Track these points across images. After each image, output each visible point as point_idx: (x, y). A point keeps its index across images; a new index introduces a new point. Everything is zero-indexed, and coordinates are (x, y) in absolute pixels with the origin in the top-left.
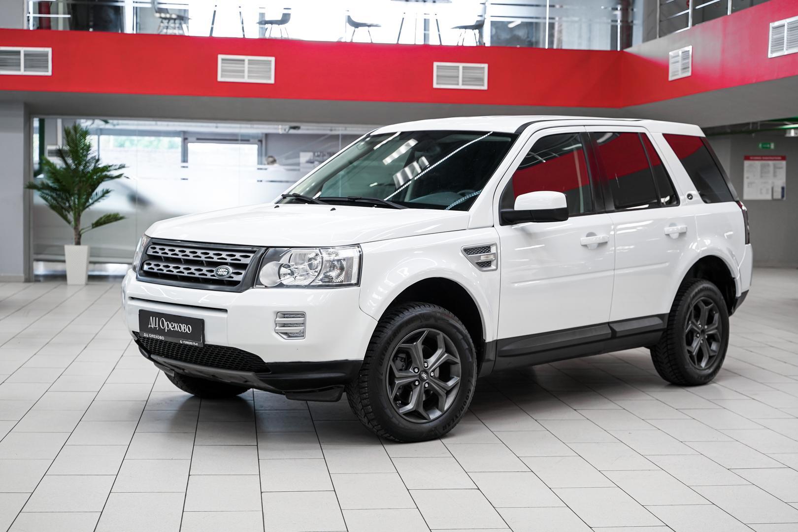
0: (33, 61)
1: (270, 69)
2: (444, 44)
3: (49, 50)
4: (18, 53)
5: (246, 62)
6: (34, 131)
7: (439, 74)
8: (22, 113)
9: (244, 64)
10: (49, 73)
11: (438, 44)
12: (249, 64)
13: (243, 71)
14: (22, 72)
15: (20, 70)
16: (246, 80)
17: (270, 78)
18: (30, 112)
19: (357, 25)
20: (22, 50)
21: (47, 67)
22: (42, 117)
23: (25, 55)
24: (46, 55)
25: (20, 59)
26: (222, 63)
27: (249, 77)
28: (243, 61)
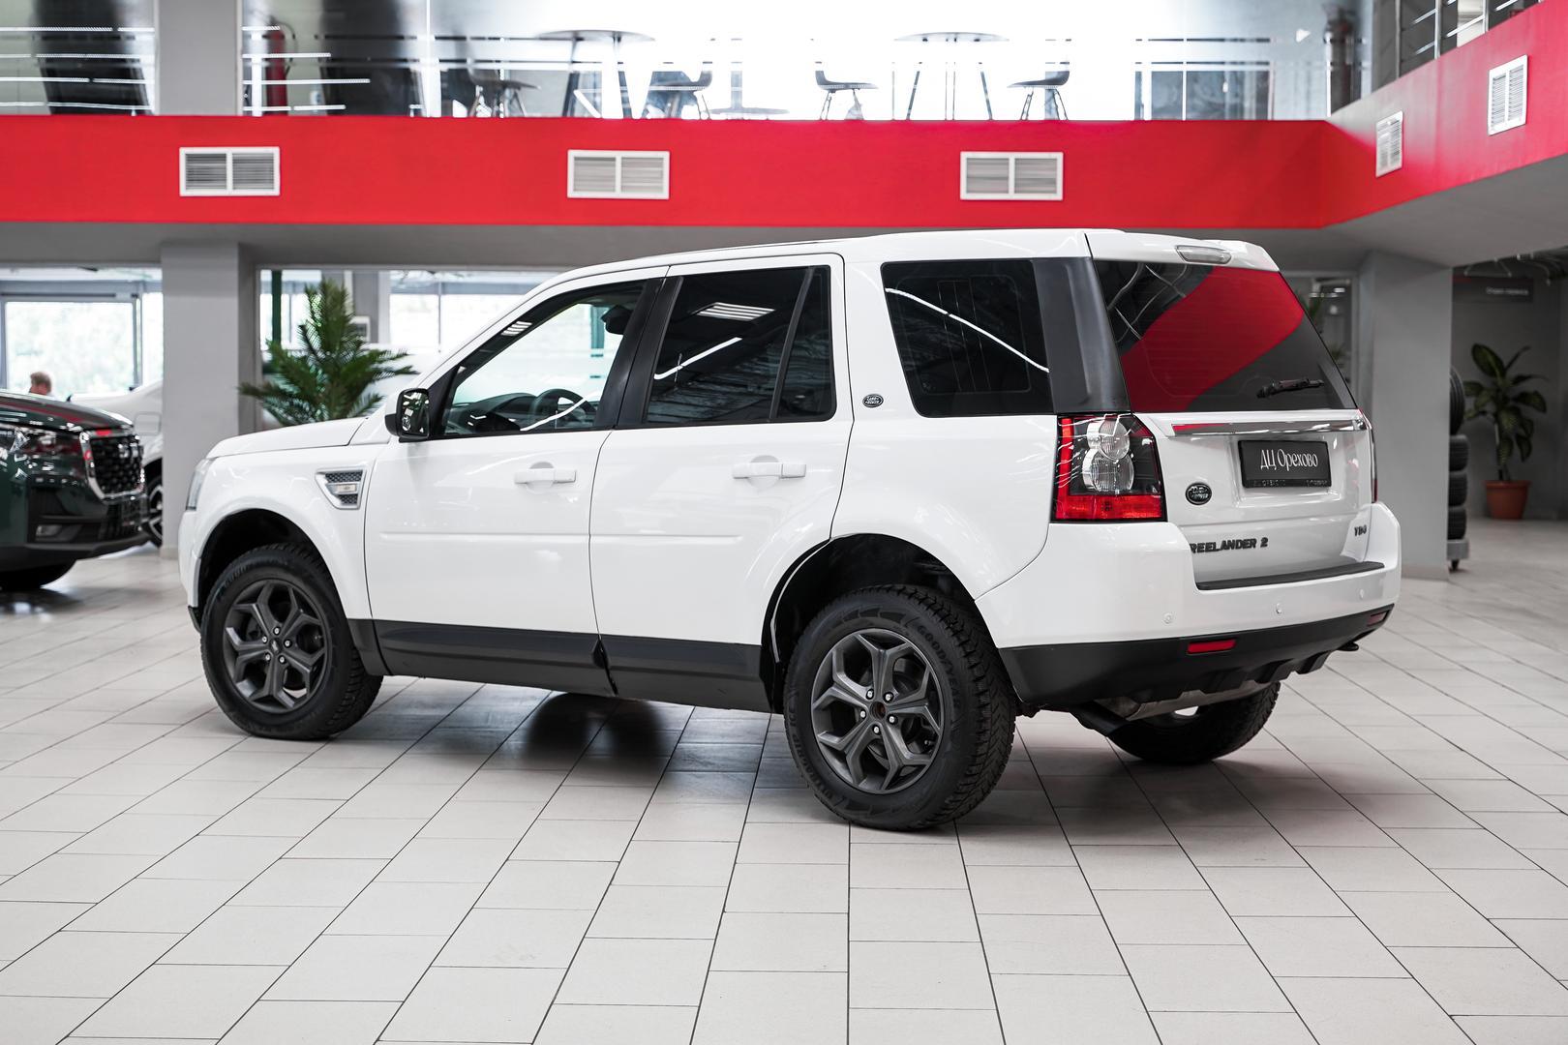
0: (248, 171)
1: (662, 173)
2: (996, 117)
3: (275, 151)
4: (223, 157)
5: (618, 163)
6: (263, 290)
7: (975, 173)
8: (235, 261)
9: (614, 165)
10: (276, 192)
11: (985, 117)
12: (623, 165)
13: (612, 178)
14: (229, 190)
15: (225, 187)
16: (618, 194)
17: (660, 189)
18: (251, 260)
19: (833, 87)
20: (230, 152)
21: (272, 181)
22: (277, 268)
23: (236, 161)
24: (271, 160)
25: (225, 168)
26: (576, 165)
27: (623, 188)
28: (614, 159)
